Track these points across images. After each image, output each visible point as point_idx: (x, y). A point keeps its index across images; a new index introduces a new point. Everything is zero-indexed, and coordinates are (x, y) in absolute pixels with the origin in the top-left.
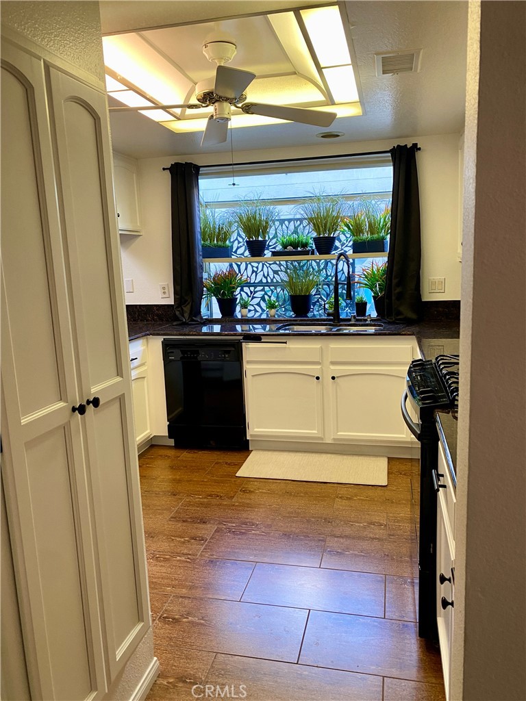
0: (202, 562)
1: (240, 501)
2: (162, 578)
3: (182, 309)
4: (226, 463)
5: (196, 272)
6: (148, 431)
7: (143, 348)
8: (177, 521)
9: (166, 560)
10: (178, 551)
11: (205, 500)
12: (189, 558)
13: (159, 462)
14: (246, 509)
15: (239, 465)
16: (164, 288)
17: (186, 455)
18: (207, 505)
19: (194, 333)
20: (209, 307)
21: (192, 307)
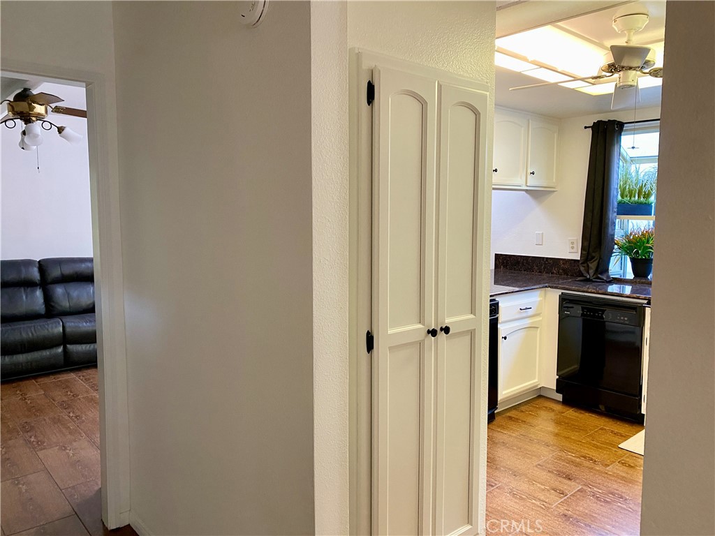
0: (556, 513)
1: (615, 471)
2: (514, 513)
3: (588, 266)
4: (612, 432)
5: (608, 229)
6: (536, 380)
7: (539, 299)
8: (543, 469)
9: (521, 498)
10: (536, 495)
11: (578, 460)
12: (543, 505)
13: (543, 414)
14: (619, 481)
15: (626, 437)
16: (572, 243)
17: (571, 413)
18: (577, 465)
19: (593, 291)
20: (623, 266)
21: (598, 263)
